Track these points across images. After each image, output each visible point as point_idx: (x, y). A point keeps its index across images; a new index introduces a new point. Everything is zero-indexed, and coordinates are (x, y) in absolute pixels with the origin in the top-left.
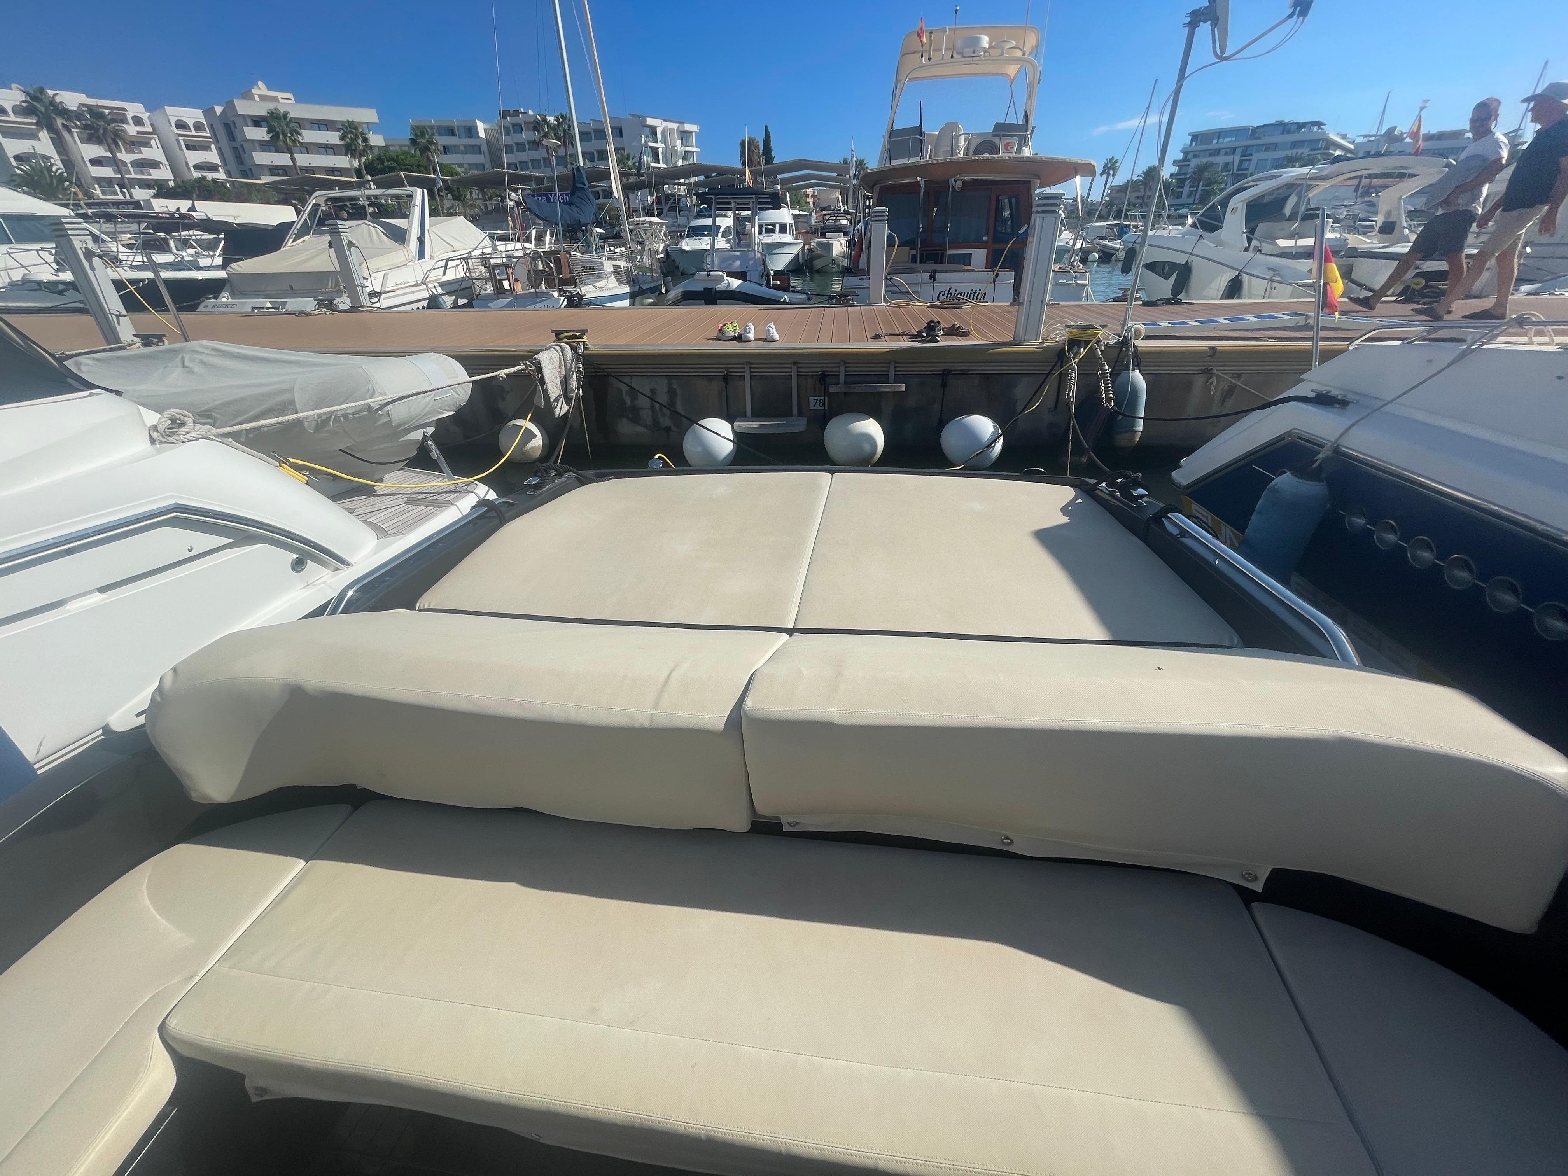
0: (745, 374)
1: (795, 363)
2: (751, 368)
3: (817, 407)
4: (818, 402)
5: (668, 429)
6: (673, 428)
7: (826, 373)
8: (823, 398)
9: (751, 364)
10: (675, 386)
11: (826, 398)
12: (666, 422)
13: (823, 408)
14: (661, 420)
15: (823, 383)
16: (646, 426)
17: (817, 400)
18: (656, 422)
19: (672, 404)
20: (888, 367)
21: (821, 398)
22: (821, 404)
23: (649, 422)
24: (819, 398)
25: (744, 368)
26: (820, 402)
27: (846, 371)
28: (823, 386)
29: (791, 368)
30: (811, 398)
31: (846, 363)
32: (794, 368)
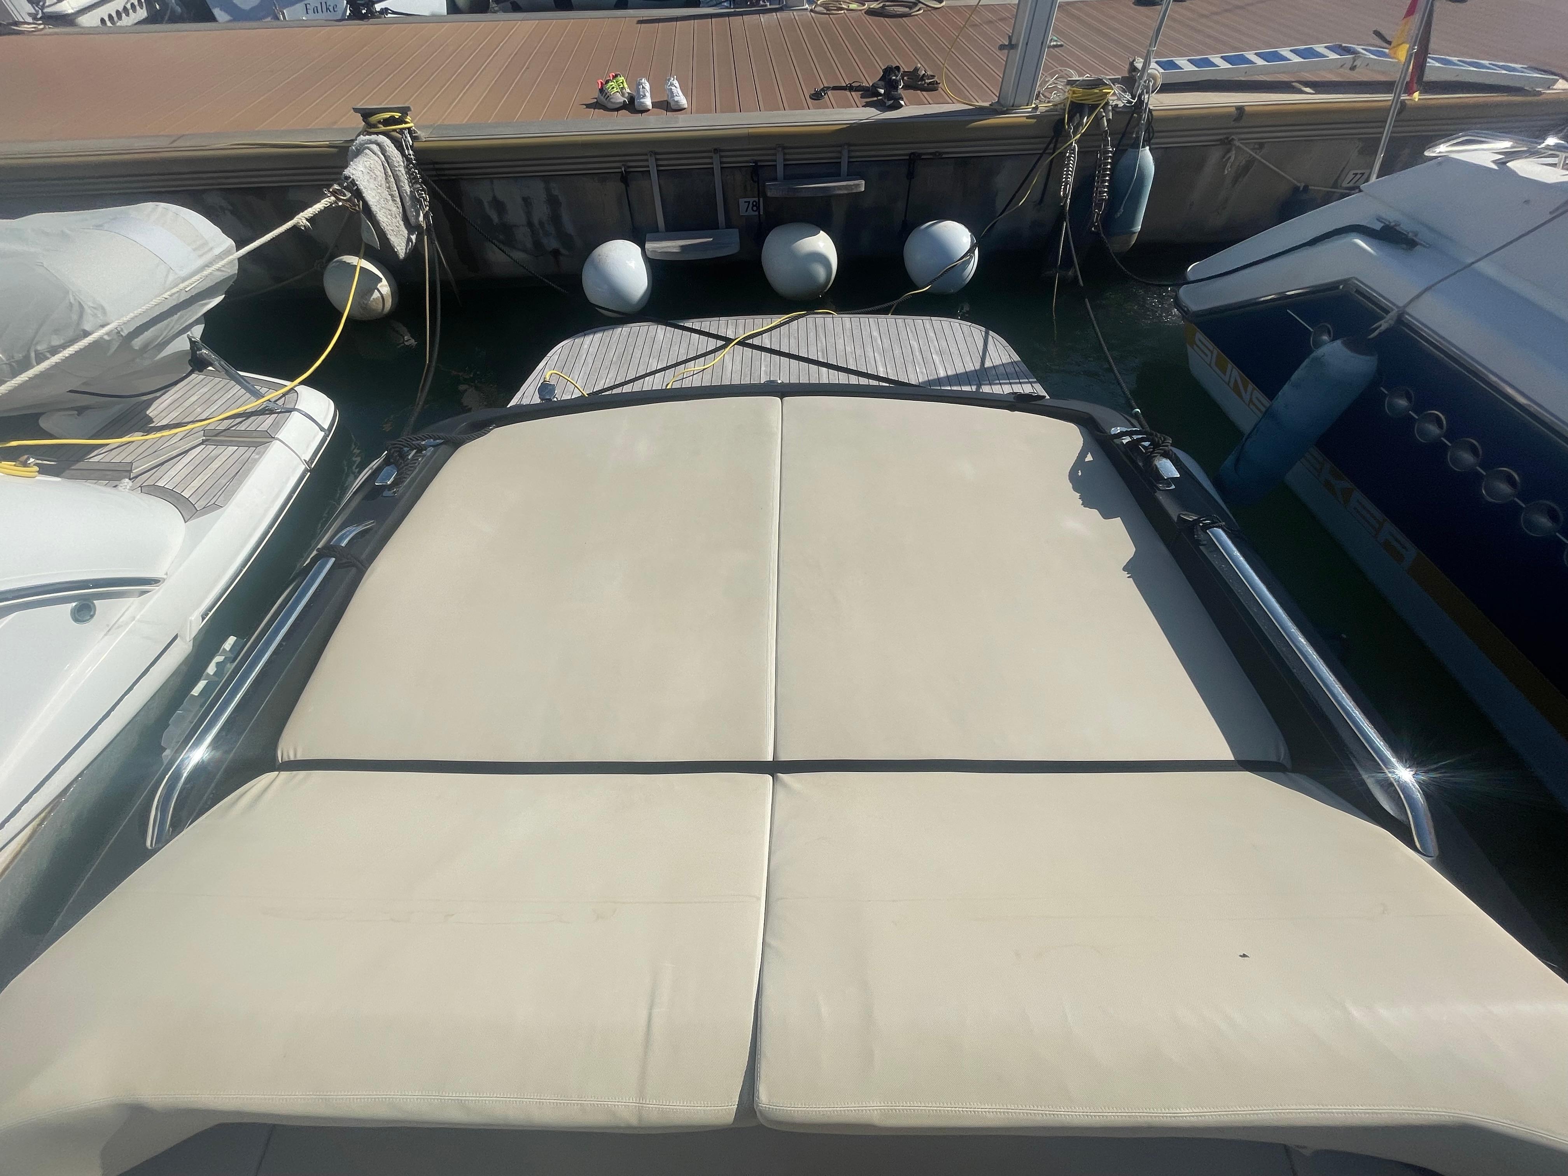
0: (650, 169)
1: (716, 151)
2: (657, 160)
3: (750, 212)
4: (751, 205)
5: (556, 253)
6: (563, 251)
7: (759, 164)
8: (756, 199)
9: (656, 153)
10: (556, 192)
11: (761, 200)
12: (552, 243)
13: (757, 213)
14: (545, 241)
15: (756, 179)
16: (525, 251)
17: (749, 202)
18: (537, 244)
19: (556, 219)
20: (840, 152)
21: (755, 199)
22: (755, 208)
23: (529, 245)
24: (751, 200)
25: (647, 160)
26: (753, 206)
27: (785, 160)
28: (756, 184)
29: (711, 158)
30: (742, 201)
31: (784, 148)
32: (716, 159)
